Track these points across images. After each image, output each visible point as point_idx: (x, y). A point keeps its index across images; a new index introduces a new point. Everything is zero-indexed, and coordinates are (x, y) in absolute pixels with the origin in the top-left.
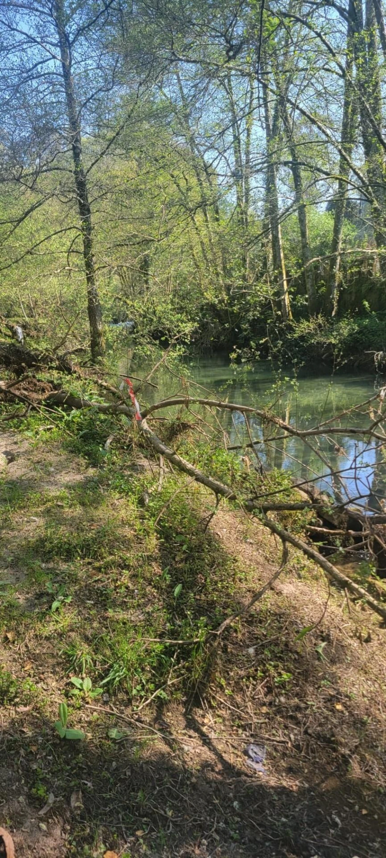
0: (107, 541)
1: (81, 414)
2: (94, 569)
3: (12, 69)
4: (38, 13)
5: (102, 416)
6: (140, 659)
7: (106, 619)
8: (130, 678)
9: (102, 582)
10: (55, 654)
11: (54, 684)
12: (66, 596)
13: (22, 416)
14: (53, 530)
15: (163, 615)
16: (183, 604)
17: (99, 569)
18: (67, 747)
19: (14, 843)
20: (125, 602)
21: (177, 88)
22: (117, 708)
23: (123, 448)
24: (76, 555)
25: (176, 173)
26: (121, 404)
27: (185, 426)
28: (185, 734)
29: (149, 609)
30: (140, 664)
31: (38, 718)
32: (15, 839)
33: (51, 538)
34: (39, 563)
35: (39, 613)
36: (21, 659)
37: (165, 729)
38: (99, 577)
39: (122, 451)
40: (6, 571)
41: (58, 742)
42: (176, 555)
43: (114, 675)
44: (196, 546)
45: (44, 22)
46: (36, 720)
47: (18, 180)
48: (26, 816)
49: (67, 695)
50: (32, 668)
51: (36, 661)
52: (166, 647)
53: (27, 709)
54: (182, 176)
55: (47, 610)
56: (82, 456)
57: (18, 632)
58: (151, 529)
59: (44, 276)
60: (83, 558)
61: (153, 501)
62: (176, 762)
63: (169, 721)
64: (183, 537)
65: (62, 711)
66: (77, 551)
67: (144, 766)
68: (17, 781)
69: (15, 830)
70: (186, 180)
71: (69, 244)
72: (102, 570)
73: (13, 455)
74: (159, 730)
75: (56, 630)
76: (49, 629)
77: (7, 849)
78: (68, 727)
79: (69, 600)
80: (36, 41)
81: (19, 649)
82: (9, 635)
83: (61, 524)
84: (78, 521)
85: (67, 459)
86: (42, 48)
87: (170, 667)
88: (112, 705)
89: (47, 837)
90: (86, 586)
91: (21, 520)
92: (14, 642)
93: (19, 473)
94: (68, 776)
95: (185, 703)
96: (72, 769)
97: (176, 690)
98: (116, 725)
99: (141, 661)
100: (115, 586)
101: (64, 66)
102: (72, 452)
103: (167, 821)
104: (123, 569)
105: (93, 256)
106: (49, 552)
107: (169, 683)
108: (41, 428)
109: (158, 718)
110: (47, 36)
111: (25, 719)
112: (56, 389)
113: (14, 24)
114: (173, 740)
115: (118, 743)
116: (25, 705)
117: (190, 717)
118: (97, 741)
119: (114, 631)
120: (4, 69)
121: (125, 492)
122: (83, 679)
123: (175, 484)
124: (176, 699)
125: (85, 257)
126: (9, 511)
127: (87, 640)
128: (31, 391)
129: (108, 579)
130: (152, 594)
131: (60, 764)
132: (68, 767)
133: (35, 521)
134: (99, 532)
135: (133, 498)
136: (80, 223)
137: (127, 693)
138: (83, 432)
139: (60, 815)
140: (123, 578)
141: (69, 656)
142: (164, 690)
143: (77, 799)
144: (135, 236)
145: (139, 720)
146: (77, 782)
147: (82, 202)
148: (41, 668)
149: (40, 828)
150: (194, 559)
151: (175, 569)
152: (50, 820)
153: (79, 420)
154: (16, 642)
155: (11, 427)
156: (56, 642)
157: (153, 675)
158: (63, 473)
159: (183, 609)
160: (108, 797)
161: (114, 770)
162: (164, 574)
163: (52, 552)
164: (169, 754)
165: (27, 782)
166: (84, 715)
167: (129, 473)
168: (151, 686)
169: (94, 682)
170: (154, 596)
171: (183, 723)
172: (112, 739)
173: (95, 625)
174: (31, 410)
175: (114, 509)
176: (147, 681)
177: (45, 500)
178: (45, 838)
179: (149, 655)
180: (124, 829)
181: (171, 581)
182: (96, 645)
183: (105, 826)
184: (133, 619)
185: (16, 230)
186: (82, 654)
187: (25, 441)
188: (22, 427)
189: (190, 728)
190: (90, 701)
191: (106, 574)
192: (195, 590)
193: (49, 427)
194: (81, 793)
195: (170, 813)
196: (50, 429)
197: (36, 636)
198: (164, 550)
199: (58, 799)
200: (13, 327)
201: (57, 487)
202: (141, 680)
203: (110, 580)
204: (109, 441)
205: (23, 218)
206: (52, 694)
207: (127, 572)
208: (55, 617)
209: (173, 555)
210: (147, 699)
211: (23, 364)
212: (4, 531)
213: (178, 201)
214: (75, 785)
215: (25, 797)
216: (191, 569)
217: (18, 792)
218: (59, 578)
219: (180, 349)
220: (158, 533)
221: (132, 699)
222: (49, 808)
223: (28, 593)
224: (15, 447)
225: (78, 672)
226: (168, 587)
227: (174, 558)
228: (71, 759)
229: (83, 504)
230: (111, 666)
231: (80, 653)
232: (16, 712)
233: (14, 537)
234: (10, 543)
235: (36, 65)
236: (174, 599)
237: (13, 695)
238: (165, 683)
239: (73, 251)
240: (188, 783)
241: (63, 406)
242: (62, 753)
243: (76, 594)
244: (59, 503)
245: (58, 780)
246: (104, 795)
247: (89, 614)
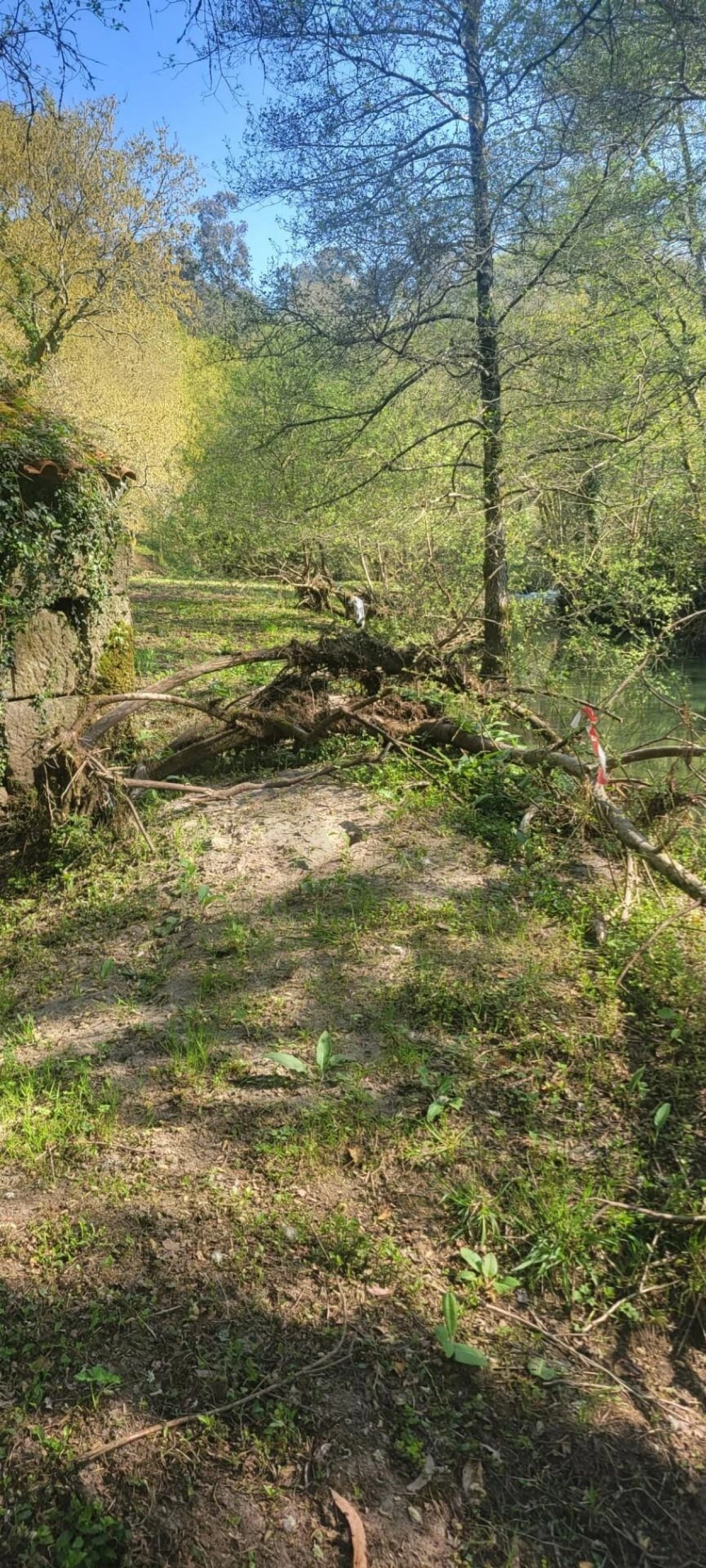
0: (526, 1003)
1: (480, 764)
2: (503, 1052)
3: (383, 145)
4: (433, 41)
5: (516, 771)
6: (588, 1235)
7: (524, 1149)
8: (567, 1267)
9: (517, 1079)
10: (432, 1199)
11: (430, 1253)
12: (453, 1096)
13: (374, 761)
14: (430, 972)
15: (630, 1160)
16: (670, 1142)
17: (511, 1055)
18: (455, 1375)
19: (366, 1531)
20: (558, 1122)
21: (679, 151)
22: (544, 1321)
23: (554, 832)
24: (470, 1022)
25: (665, 311)
26: (554, 750)
27: (681, 800)
28: (673, 1396)
29: (605, 1141)
30: (587, 1245)
31: (404, 1313)
32: (367, 1525)
33: (426, 988)
34: (405, 1030)
35: (404, 1121)
36: (373, 1198)
37: (633, 1377)
38: (512, 1070)
39: (552, 836)
40: (348, 1036)
41: (440, 1363)
42: (657, 1046)
43: (539, 1257)
44: (696, 1033)
45: (445, 55)
46: (401, 1316)
47: (379, 340)
48: (387, 1489)
49: (452, 1278)
50: (392, 1218)
51: (399, 1207)
52: (638, 1222)
53: (384, 1291)
54: (676, 317)
55: (418, 1116)
56: (480, 841)
57: (368, 1149)
58: (609, 990)
59: (412, 508)
60: (483, 1030)
61: (613, 936)
62: (657, 1447)
63: (640, 1363)
64: (671, 1014)
65: (448, 1307)
66: (472, 1017)
67: (596, 1441)
68: (370, 1420)
69: (367, 1510)
70: (684, 323)
71: (455, 451)
72: (518, 1056)
73: (357, 829)
74: (622, 1377)
75: (433, 1156)
76: (421, 1153)
77: (354, 1540)
78: (456, 1340)
79: (457, 1105)
80: (426, 91)
81: (370, 1180)
82: (354, 1153)
83: (444, 964)
84: (474, 961)
85: (453, 845)
86: (438, 103)
87: (645, 1260)
88: (533, 1313)
89: (421, 1534)
90: (487, 1082)
91: (374, 948)
92: (360, 1166)
93: (370, 863)
94: (457, 1429)
95: (672, 1336)
96: (465, 1419)
97: (654, 1306)
98: (541, 1352)
99: (590, 1240)
100: (541, 1090)
101: (473, 129)
102: (461, 832)
103: (638, 1557)
104: (555, 1059)
105: (501, 471)
106: (423, 1012)
107: (643, 1290)
108: (407, 785)
109: (620, 1355)
110: (447, 80)
111: (382, 1310)
112: (433, 715)
113: (391, 66)
114: (651, 1402)
115: (548, 1387)
116: (382, 1285)
117: (683, 1364)
118: (507, 1375)
119: (538, 1173)
120: (368, 147)
121: (560, 915)
122: (481, 1254)
123: (655, 907)
124: (655, 1323)
125: (486, 475)
126: (353, 929)
127: (488, 1181)
128: (390, 716)
129: (528, 1074)
130: (610, 1114)
131: (445, 1406)
132: (459, 1415)
133: (398, 953)
134: (511, 985)
135: (575, 928)
136: (478, 412)
137: (561, 1294)
138: (483, 797)
139: (446, 1501)
140: (555, 1077)
141: (457, 1208)
142: (631, 1301)
143: (474, 1478)
144: (581, 434)
145: (583, 1350)
146: (475, 1444)
147: (487, 373)
148: (406, 1221)
149: (409, 1516)
150: (692, 1059)
151: (656, 1071)
152: (427, 1505)
153: (476, 774)
154: (364, 1167)
155: (355, 780)
156: (433, 1177)
157: (611, 1270)
158: (445, 870)
159: (670, 1152)
160: (529, 1485)
161: (540, 1437)
162: (634, 1079)
163: (427, 1012)
164: (643, 1428)
165: (387, 1427)
166: (483, 1323)
167: (566, 879)
168: (609, 1291)
169: (502, 1262)
170: (614, 1118)
171: (669, 1375)
172: (534, 1377)
173: (504, 1156)
174: (391, 751)
175: (538, 945)
176: (601, 1280)
177: (415, 916)
178: (417, 1535)
179: (603, 1229)
180: (558, 1553)
181: (648, 1094)
182: (504, 1195)
183: (523, 1538)
184: (573, 1156)
185: (367, 429)
186: (480, 1207)
187: (380, 807)
188: (375, 781)
189: (683, 1387)
190: (493, 1296)
191: (524, 1064)
192: (695, 1118)
193: (420, 783)
194: (481, 1468)
195: (645, 1543)
196: (424, 787)
197: (399, 1161)
198: (633, 1033)
199: (441, 1469)
200: (348, 599)
201: (436, 894)
202: (589, 1276)
203: (531, 1078)
204: (528, 817)
205: (382, 407)
206: (425, 1272)
207: (564, 1066)
208: (432, 1132)
209: (651, 1045)
210: (599, 1314)
211: (379, 669)
212: (345, 966)
213: (666, 365)
214: (471, 1450)
215: (384, 1452)
216: (688, 1077)
217: (373, 1442)
218: (440, 1062)
219: (652, 644)
220: (621, 998)
221: (571, 1308)
222: (425, 1482)
223: (385, 1082)
224: (361, 815)
225: (473, 1240)
226: (642, 1106)
227: (653, 1052)
228: (462, 1400)
229: (483, 931)
230: (533, 1239)
231: (476, 1205)
232: (367, 1293)
233: (361, 978)
234: (355, 988)
235: (424, 133)
236: (654, 1129)
237: (362, 1262)
238: (635, 1288)
239: (464, 464)
240: (681, 1491)
241: (443, 747)
242: (447, 1386)
243: (470, 1096)
244: (441, 925)
245: (442, 1434)
246: (521, 1480)
247: (493, 1135)
